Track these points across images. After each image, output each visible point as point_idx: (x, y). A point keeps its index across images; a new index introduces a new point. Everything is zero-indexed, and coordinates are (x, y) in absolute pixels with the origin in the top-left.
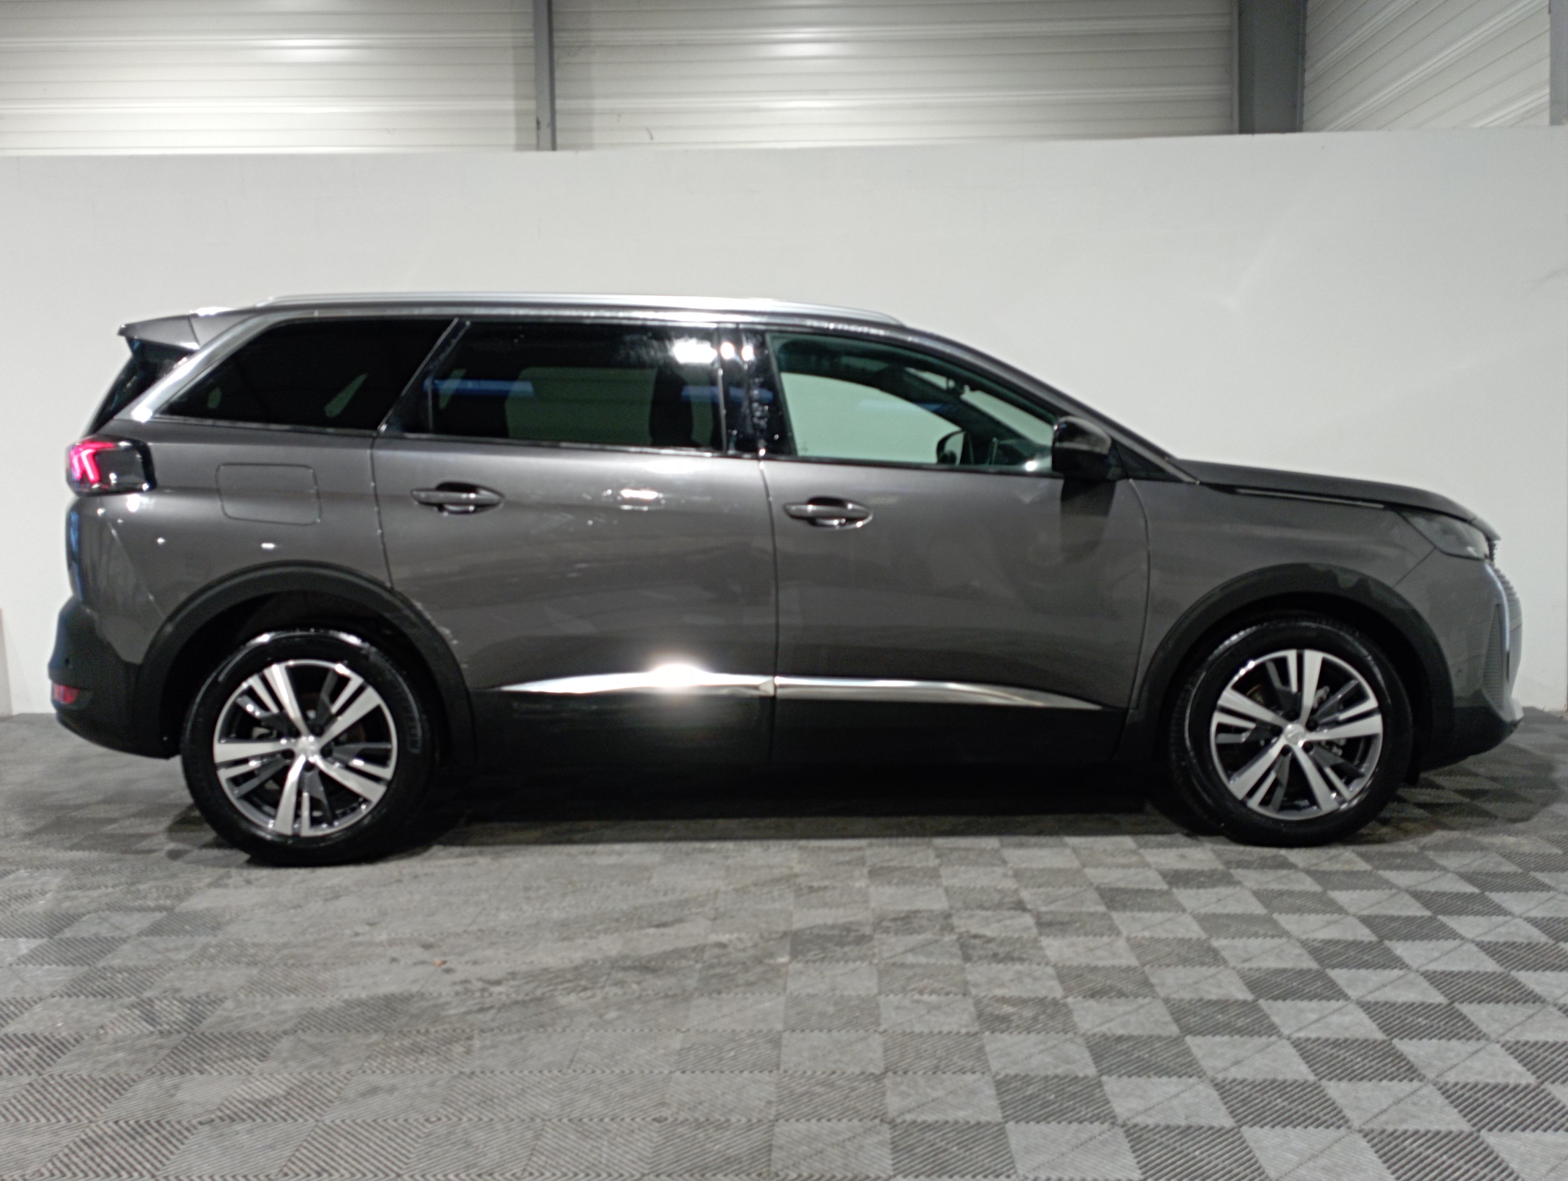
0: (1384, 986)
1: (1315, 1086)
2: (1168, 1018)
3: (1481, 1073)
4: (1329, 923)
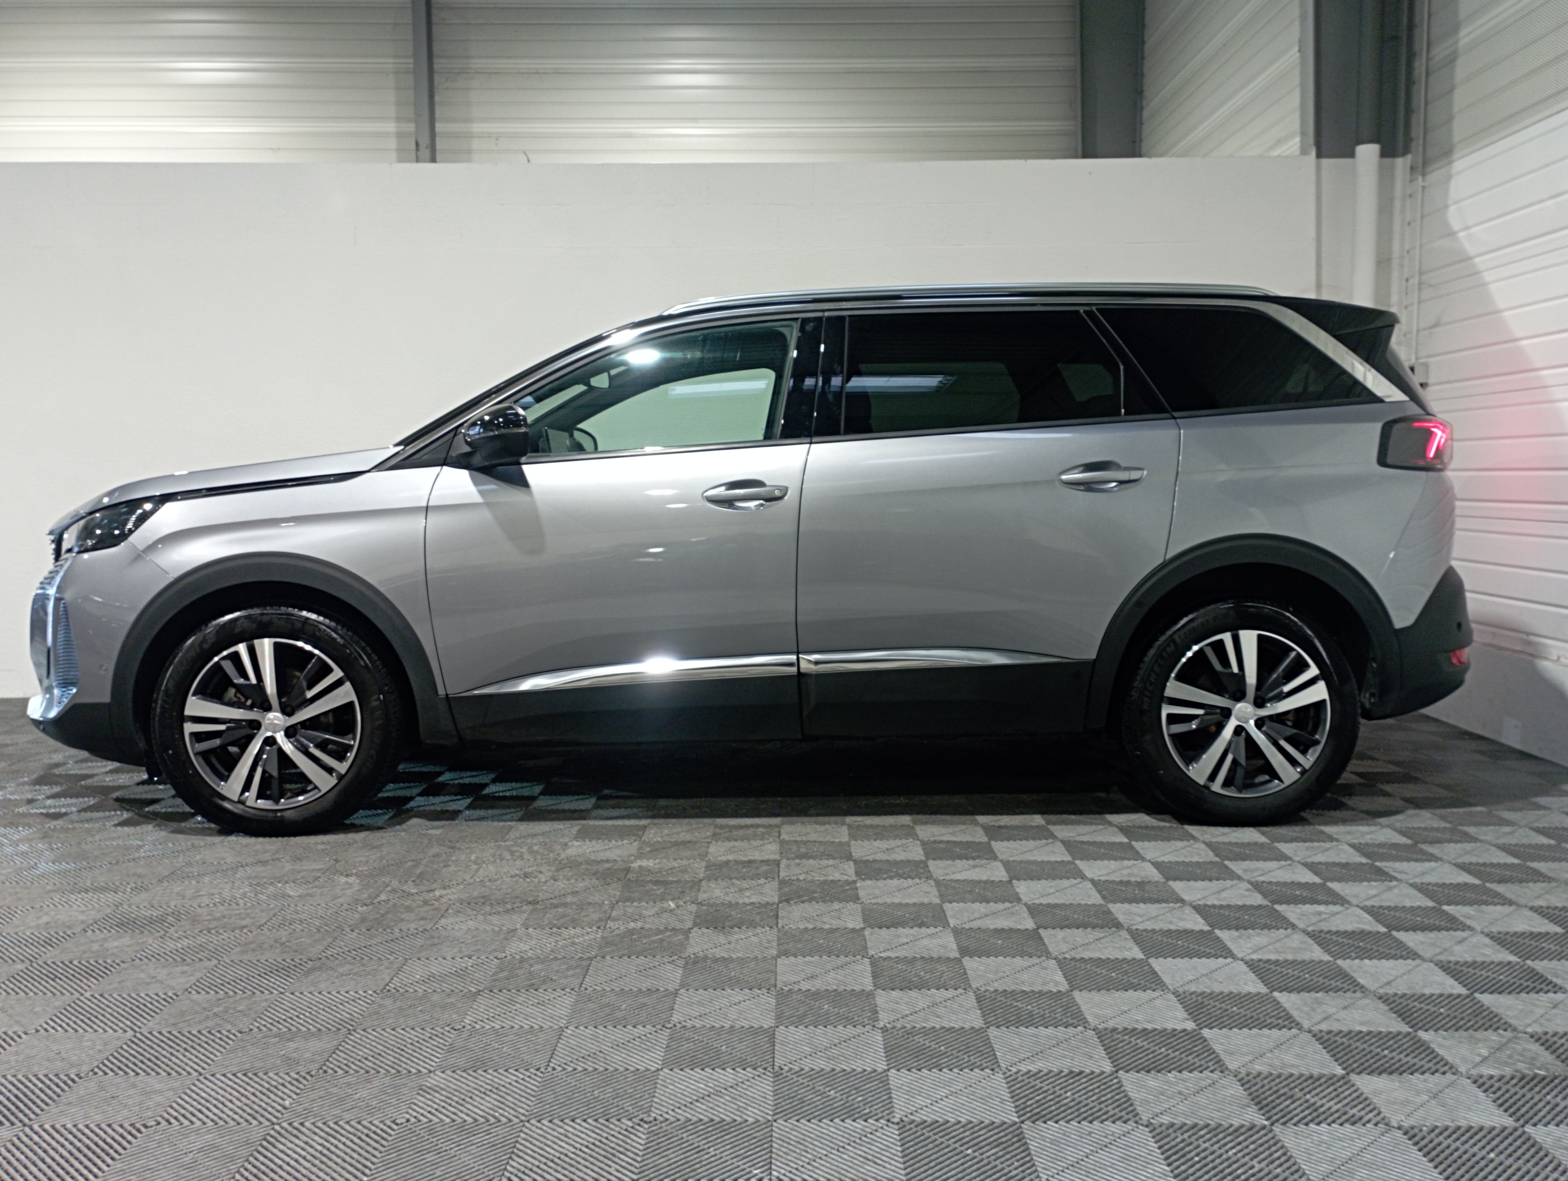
0: (986, 916)
1: (870, 995)
2: (775, 944)
3: (1023, 982)
4: (974, 867)
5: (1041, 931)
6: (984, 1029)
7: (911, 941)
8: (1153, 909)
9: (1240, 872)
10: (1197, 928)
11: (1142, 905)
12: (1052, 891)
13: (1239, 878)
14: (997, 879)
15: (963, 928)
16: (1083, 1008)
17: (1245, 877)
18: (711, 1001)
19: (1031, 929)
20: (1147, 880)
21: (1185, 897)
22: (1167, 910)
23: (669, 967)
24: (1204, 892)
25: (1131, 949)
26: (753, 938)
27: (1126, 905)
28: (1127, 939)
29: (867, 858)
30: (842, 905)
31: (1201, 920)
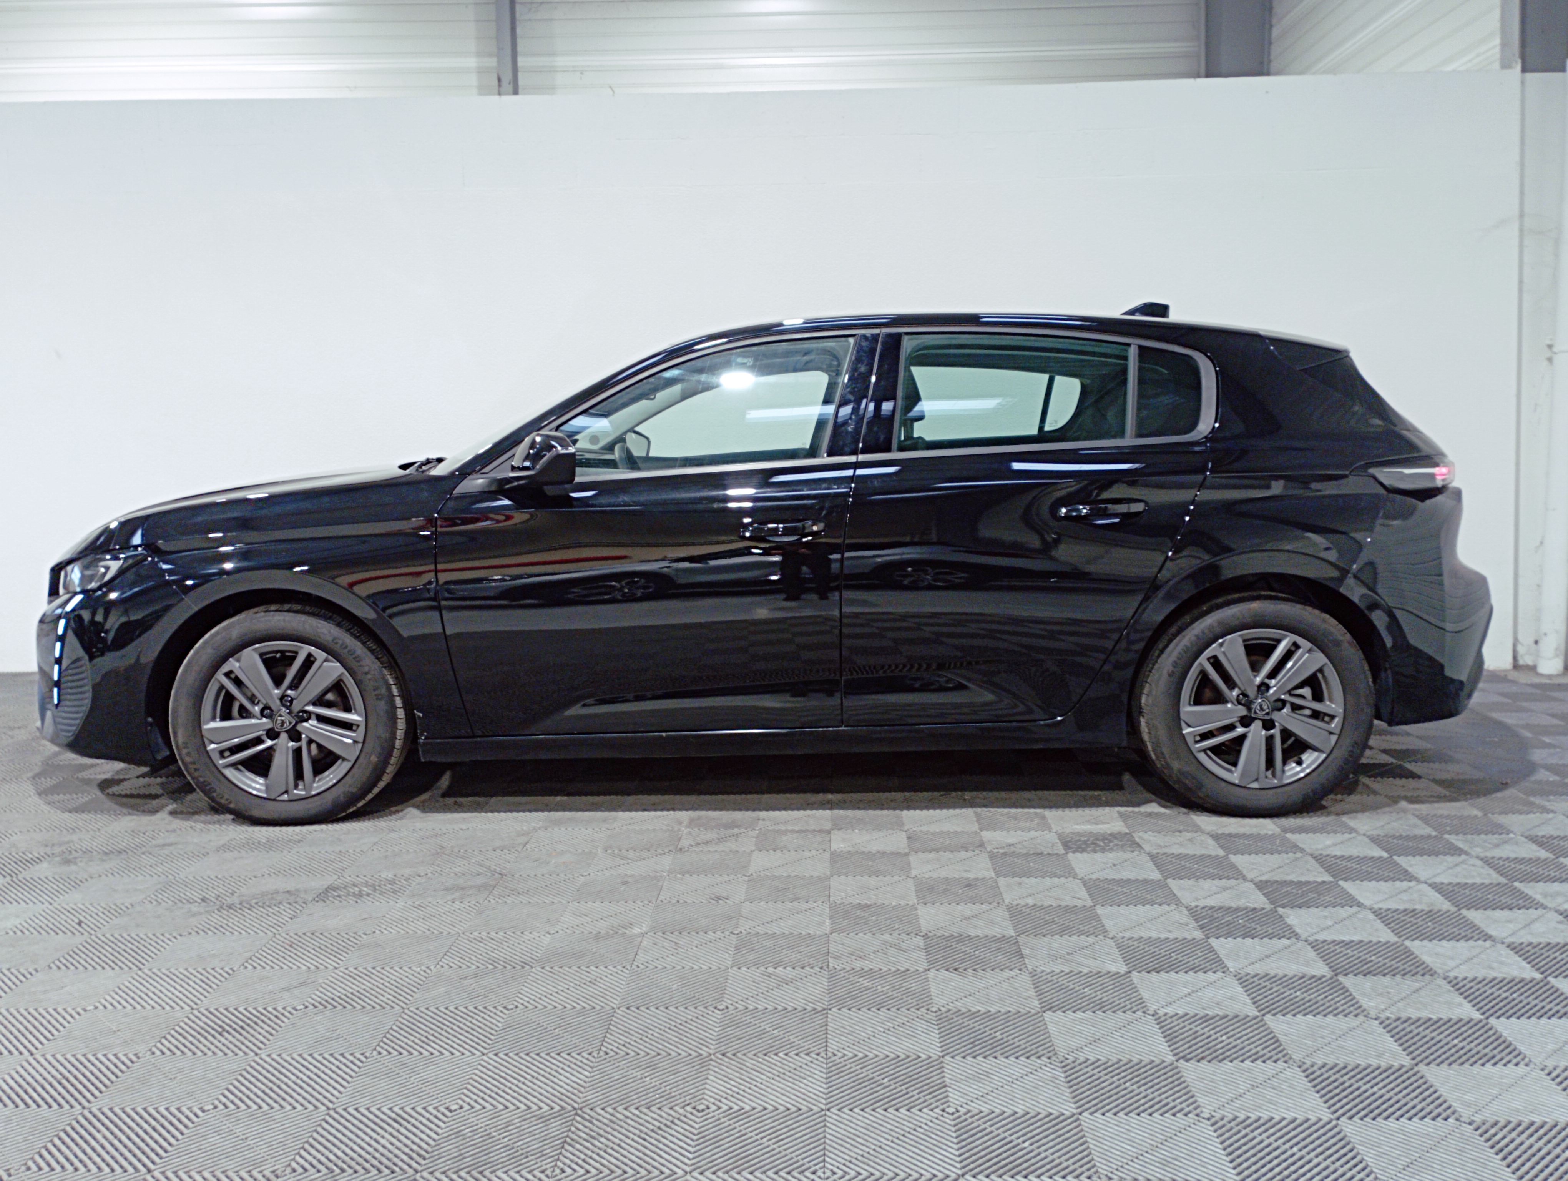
5: (1341, 978)
6: (1334, 1123)
7: (1193, 992)
8: (1462, 948)
9: (1539, 897)
10: (1526, 976)
11: (1444, 943)
12: (1330, 923)
13: (1545, 907)
14: (1259, 906)
15: (1248, 974)
16: (1443, 1091)
17: (1550, 905)
18: (987, 1074)
19: (1329, 976)
20: (1436, 909)
21: (1492, 932)
22: (1477, 951)
23: (921, 1025)
24: (1511, 925)
25: (1460, 1005)
26: (1005, 985)
27: (1425, 942)
28: (1449, 991)
29: (1094, 877)
30: (1091, 939)
31: (1524, 964)
